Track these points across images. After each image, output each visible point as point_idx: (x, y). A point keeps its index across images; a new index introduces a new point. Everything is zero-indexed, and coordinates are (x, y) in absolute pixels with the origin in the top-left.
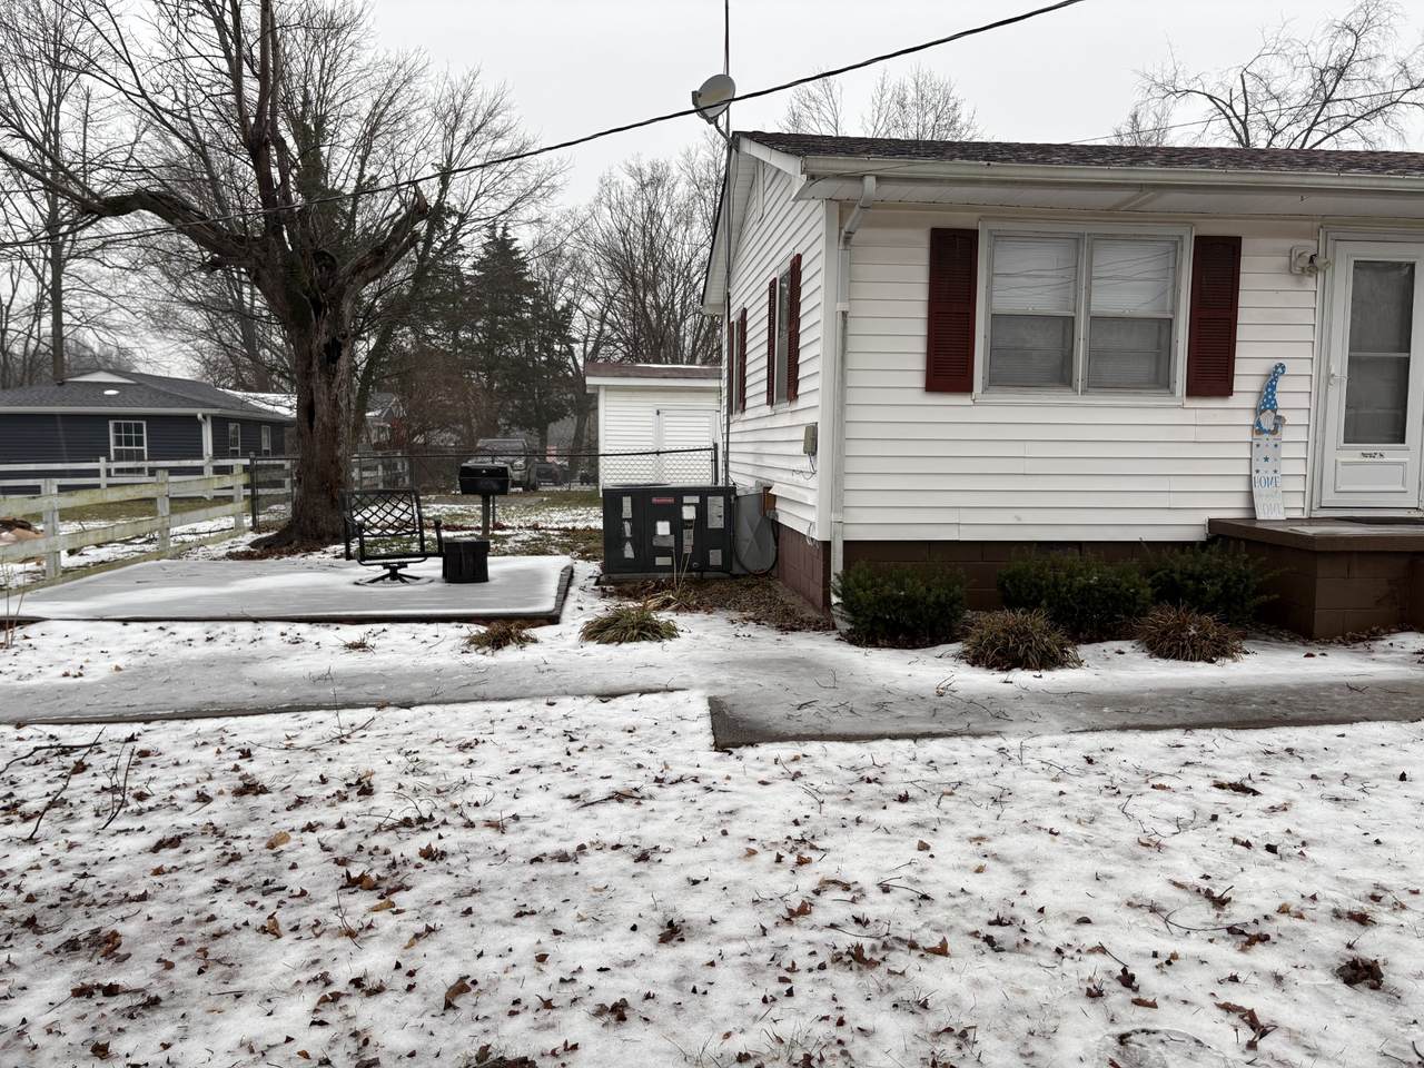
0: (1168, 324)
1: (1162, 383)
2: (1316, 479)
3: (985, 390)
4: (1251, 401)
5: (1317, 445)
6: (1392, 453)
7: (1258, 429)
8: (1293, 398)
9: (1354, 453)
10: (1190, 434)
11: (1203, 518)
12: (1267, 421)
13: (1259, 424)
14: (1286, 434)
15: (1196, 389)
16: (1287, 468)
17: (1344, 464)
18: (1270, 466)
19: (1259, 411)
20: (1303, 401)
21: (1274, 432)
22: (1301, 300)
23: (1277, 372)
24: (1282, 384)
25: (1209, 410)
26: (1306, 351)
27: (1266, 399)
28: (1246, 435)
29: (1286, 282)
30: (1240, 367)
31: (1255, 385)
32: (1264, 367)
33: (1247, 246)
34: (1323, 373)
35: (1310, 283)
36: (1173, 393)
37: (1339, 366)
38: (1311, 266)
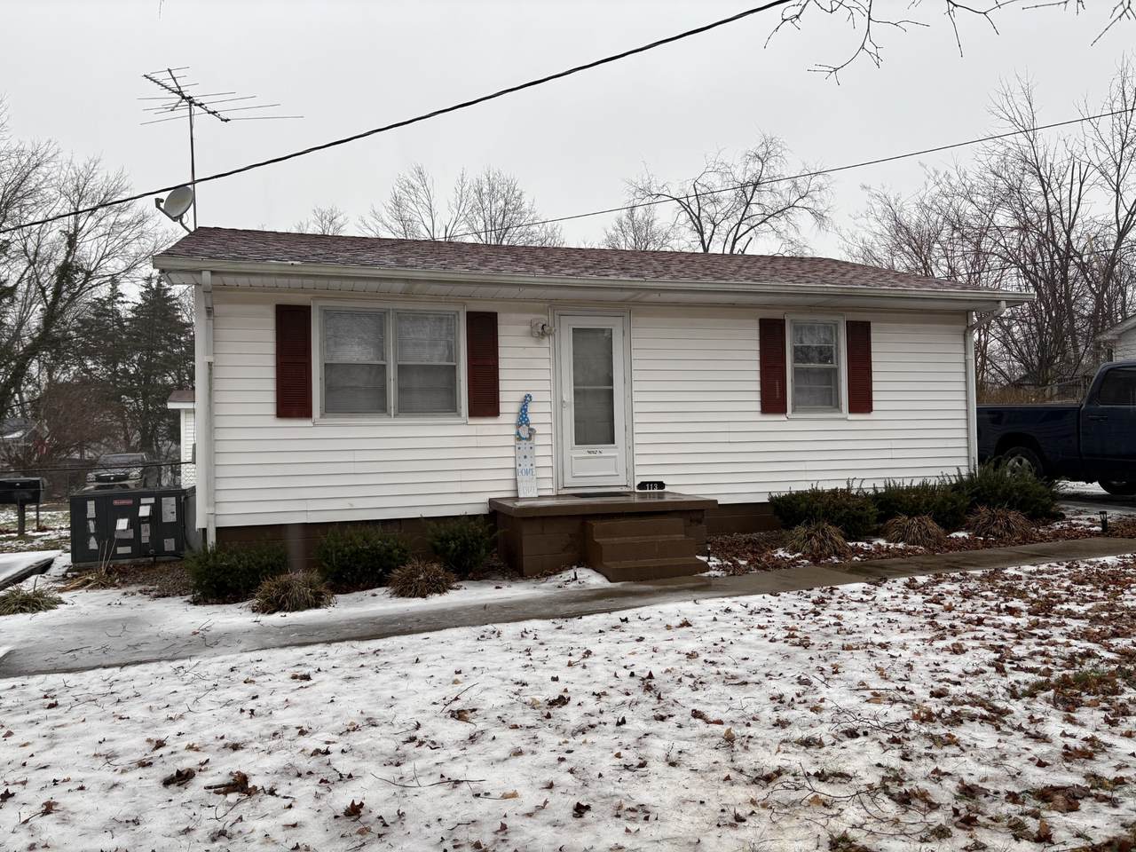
0: (453, 370)
1: (452, 408)
2: (559, 470)
3: (322, 416)
4: (513, 419)
5: (558, 446)
6: (606, 450)
7: (519, 438)
8: (540, 416)
9: (583, 451)
10: (473, 442)
11: (485, 498)
12: (524, 433)
13: (518, 434)
14: (538, 440)
15: (475, 411)
16: (540, 462)
17: (576, 458)
18: (528, 461)
19: (519, 425)
20: (548, 419)
21: (529, 439)
22: (543, 350)
23: (527, 400)
24: (531, 408)
25: (485, 425)
26: (547, 386)
27: (523, 419)
28: (512, 441)
29: (530, 342)
30: (503, 397)
31: (515, 408)
32: (520, 397)
33: (500, 318)
34: (559, 400)
35: (546, 342)
36: (459, 415)
37: (568, 396)
38: (542, 332)
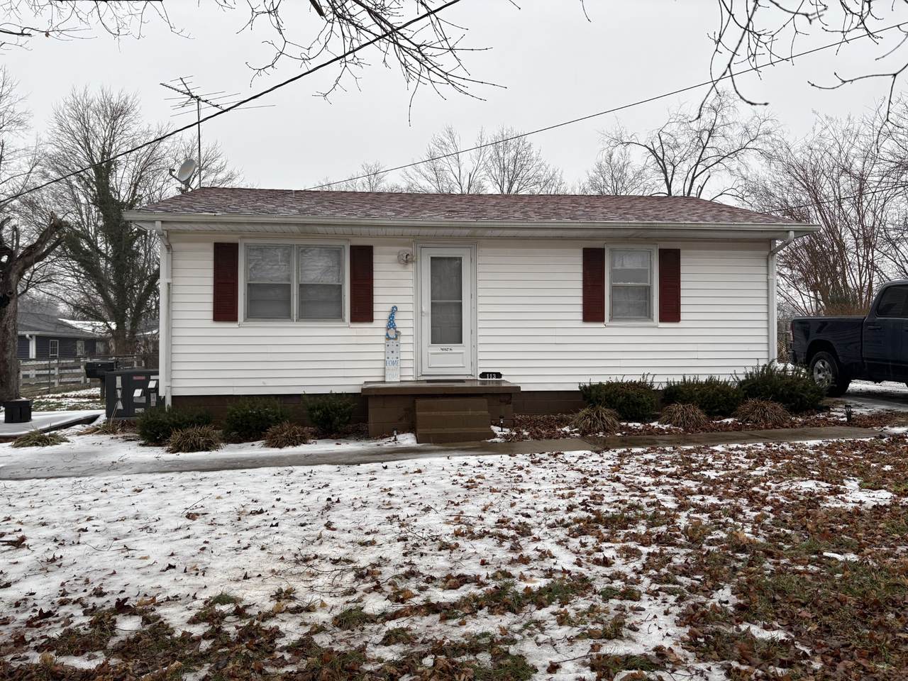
0: (340, 288)
1: (339, 316)
2: (419, 360)
3: (245, 320)
4: (384, 324)
5: (418, 343)
6: (456, 348)
7: (388, 338)
8: (405, 323)
9: (437, 348)
10: (354, 340)
11: (361, 381)
12: (392, 334)
13: (387, 335)
14: (402, 340)
15: (356, 318)
16: (403, 356)
17: (432, 354)
18: (395, 355)
19: (388, 329)
20: (410, 324)
21: (396, 339)
22: (408, 274)
23: (394, 311)
24: (397, 316)
25: (362, 328)
26: (410, 300)
27: (391, 324)
28: (383, 340)
29: (398, 267)
30: (376, 307)
31: (386, 316)
32: (389, 308)
33: (376, 250)
34: (419, 311)
35: (411, 267)
36: (343, 321)
37: (427, 307)
38: (406, 260)
